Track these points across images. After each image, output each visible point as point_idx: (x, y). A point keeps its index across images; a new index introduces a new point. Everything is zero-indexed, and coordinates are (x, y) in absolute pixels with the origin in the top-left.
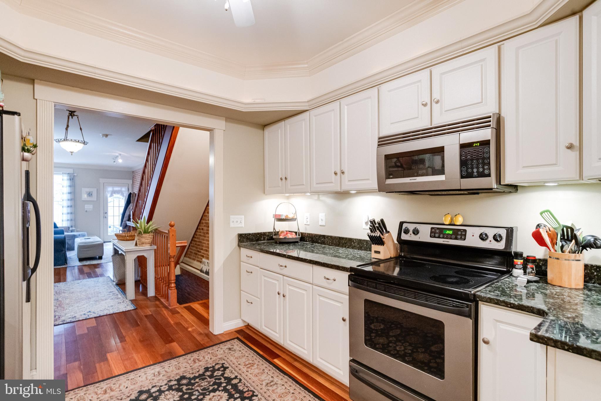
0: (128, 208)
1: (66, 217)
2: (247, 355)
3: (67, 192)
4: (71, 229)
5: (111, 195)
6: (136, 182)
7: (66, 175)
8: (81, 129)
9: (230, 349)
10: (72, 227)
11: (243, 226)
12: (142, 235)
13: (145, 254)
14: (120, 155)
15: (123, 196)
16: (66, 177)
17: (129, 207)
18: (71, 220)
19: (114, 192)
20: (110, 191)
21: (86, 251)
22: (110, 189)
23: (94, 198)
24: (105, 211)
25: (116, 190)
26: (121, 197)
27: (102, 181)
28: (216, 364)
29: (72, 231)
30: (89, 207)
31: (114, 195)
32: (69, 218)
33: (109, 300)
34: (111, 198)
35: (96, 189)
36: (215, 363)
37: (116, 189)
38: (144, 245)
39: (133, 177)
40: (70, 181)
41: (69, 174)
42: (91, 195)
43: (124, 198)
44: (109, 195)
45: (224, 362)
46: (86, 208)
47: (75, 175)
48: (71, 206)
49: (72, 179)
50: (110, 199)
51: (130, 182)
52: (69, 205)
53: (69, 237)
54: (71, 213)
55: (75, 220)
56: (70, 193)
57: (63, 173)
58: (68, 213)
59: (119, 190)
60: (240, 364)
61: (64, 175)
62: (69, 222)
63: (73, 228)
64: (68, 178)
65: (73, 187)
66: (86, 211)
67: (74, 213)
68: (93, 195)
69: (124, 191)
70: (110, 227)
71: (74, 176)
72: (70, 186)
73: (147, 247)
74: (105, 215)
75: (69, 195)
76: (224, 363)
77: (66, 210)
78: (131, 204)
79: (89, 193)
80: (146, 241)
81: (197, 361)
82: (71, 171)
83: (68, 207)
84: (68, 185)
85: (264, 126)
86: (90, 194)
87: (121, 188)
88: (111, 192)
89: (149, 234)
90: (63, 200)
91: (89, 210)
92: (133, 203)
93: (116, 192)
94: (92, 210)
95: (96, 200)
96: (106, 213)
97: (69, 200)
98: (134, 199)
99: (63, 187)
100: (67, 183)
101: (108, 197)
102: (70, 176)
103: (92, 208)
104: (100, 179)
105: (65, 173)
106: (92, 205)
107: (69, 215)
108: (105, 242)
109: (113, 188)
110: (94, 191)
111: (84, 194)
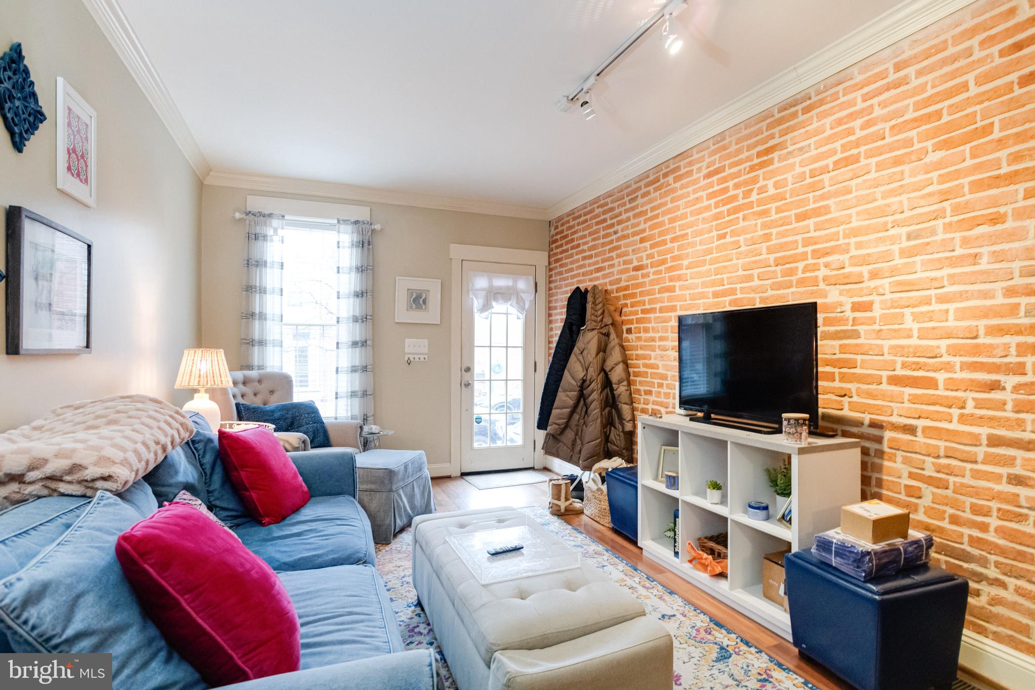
0: (576, 350)
1: (347, 383)
3: (352, 290)
5: (486, 307)
6: (568, 257)
7: (349, 228)
15: (522, 308)
16: (347, 236)
17: (580, 344)
18: (364, 394)
19: (494, 295)
20: (483, 290)
22: (481, 283)
23: (433, 314)
25: (500, 288)
26: (513, 311)
27: (457, 251)
30: (416, 347)
31: (494, 304)
32: (357, 387)
34: (485, 314)
35: (439, 282)
37: (501, 282)
39: (551, 242)
40: (360, 250)
41: (356, 222)
42: (424, 302)
43: (522, 317)
44: (477, 303)
46: (407, 350)
47: (377, 227)
48: (364, 343)
49: (367, 242)
50: (480, 322)
51: (541, 258)
52: (358, 339)
53: (373, 483)
54: (365, 369)
55: (375, 395)
56: (360, 295)
57: (339, 221)
58: (354, 370)
59: (508, 288)
61: (343, 227)
62: (357, 401)
64: (355, 238)
65: (370, 274)
66: (409, 363)
67: (374, 370)
68: (430, 302)
69: (523, 292)
70: (479, 421)
71: (373, 231)
72: (360, 270)
74: (466, 376)
75: (358, 300)
77: (347, 358)
79: (419, 297)
82: (363, 213)
83: (355, 344)
84: (354, 264)
86: (418, 300)
87: (515, 281)
88: (484, 293)
90: (338, 322)
91: (417, 357)
92: (595, 332)
93: (499, 296)
94: (426, 357)
95: (439, 323)
96: (468, 370)
97: (355, 320)
98: (600, 312)
99: (338, 272)
100: (349, 257)
101: (475, 310)
102: (362, 233)
103: (426, 350)
104: (452, 246)
105: (344, 221)
106: (426, 340)
107: (357, 375)
108: (464, 474)
109: (490, 280)
110: (433, 288)
111: (401, 299)
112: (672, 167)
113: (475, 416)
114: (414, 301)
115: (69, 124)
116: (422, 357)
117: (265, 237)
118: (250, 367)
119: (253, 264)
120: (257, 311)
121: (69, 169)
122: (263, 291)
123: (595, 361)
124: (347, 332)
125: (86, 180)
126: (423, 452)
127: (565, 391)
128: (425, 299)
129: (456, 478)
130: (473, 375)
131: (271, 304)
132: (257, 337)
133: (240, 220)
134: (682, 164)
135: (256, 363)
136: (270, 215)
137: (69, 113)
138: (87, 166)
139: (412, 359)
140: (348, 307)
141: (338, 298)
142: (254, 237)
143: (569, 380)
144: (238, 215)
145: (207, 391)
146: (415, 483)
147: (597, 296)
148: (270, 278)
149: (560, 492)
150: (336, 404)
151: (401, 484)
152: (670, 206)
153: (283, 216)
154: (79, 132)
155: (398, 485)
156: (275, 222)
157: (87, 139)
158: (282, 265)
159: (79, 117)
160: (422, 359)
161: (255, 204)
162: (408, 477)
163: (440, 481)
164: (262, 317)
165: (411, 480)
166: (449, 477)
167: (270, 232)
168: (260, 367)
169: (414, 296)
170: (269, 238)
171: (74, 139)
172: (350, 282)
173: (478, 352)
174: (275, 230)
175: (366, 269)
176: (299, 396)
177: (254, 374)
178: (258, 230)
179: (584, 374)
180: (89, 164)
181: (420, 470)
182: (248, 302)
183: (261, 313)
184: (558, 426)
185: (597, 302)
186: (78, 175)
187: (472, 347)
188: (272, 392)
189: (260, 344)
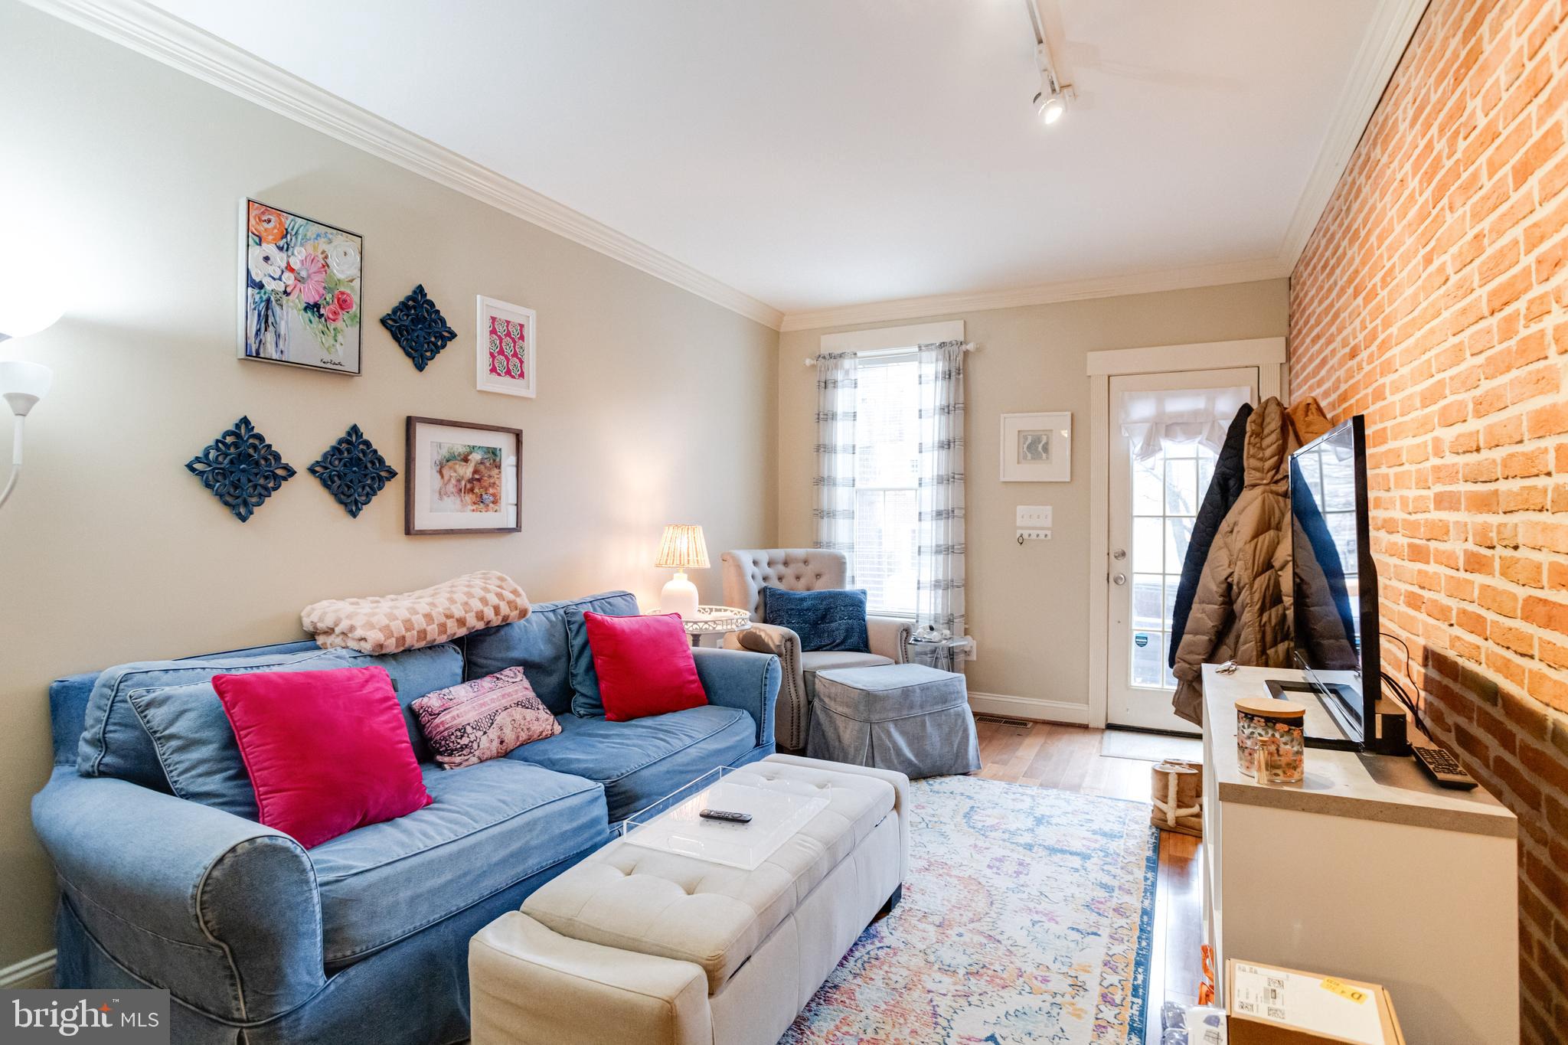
0: (1224, 526)
1: (932, 568)
3: (937, 439)
5: (1150, 448)
6: (1303, 342)
7: (933, 355)
16: (932, 366)
17: (1230, 517)
19: (1166, 427)
20: (1144, 420)
22: (1143, 409)
23: (1057, 467)
24: (1116, 548)
25: (1181, 414)
26: (1208, 452)
27: (1098, 363)
30: (1034, 517)
31: (1166, 443)
34: (1150, 462)
35: (1069, 414)
37: (1181, 404)
39: (1291, 317)
40: (946, 383)
41: (942, 345)
42: (1046, 449)
46: (1019, 522)
47: (970, 347)
48: (951, 515)
49: (957, 370)
51: (1271, 351)
52: (942, 508)
54: (952, 550)
55: (964, 586)
56: (947, 445)
57: (920, 347)
58: (938, 551)
59: (1196, 413)
61: (925, 355)
64: (941, 366)
65: (960, 412)
66: (1022, 541)
67: (964, 552)
68: (1054, 448)
69: (1226, 417)
70: (1142, 642)
71: (966, 353)
72: (947, 410)
74: (1118, 566)
75: (945, 453)
77: (932, 533)
78: (1246, 495)
79: (1036, 440)
82: (952, 331)
83: (939, 514)
84: (938, 404)
86: (1036, 447)
87: (1215, 400)
88: (1146, 427)
90: (920, 484)
91: (1034, 533)
92: (1258, 490)
93: (1178, 428)
94: (1049, 533)
95: (1068, 480)
96: (1121, 555)
97: (941, 480)
98: (1268, 452)
99: (920, 417)
100: (933, 394)
101: (1133, 457)
102: (949, 359)
103: (1048, 523)
104: (1089, 354)
105: (927, 346)
106: (1049, 508)
107: (941, 557)
108: (1111, 727)
109: (1160, 401)
110: (1059, 425)
111: (1009, 447)
112: (1381, 119)
113: (1135, 633)
114: (1029, 447)
115: (493, 332)
116: (1042, 533)
117: (836, 384)
119: (825, 417)
120: (826, 476)
121: (493, 370)
122: (833, 450)
123: (1250, 548)
124: (932, 498)
125: (522, 375)
126: (963, 676)
127: (1202, 602)
128: (1047, 443)
129: (1097, 730)
130: (1129, 566)
131: (841, 465)
132: (825, 507)
133: (813, 366)
134: (1389, 109)
136: (841, 356)
137: (493, 323)
138: (522, 362)
139: (1026, 536)
140: (932, 463)
141: (921, 452)
142: (826, 385)
143: (1210, 582)
144: (808, 362)
145: (685, 571)
146: (927, 718)
147: (1267, 420)
148: (841, 433)
149: (1166, 787)
150: (918, 597)
151: (891, 715)
152: (1379, 206)
153: (855, 354)
154: (508, 334)
155: (883, 716)
156: (847, 363)
157: (522, 338)
158: (855, 416)
159: (508, 322)
160: (1042, 537)
161: (829, 344)
162: (911, 707)
163: (1060, 729)
164: (831, 482)
165: (917, 712)
166: (1084, 728)
167: (840, 376)
169: (1029, 441)
170: (840, 384)
171: (501, 343)
172: (933, 429)
173: (1138, 525)
174: (847, 372)
178: (830, 377)
179: (1230, 571)
180: (525, 359)
181: (945, 702)
183: (829, 477)
184: (1187, 666)
185: (1266, 431)
186: (508, 372)
187: (1128, 518)
188: (818, 576)
189: (831, 514)
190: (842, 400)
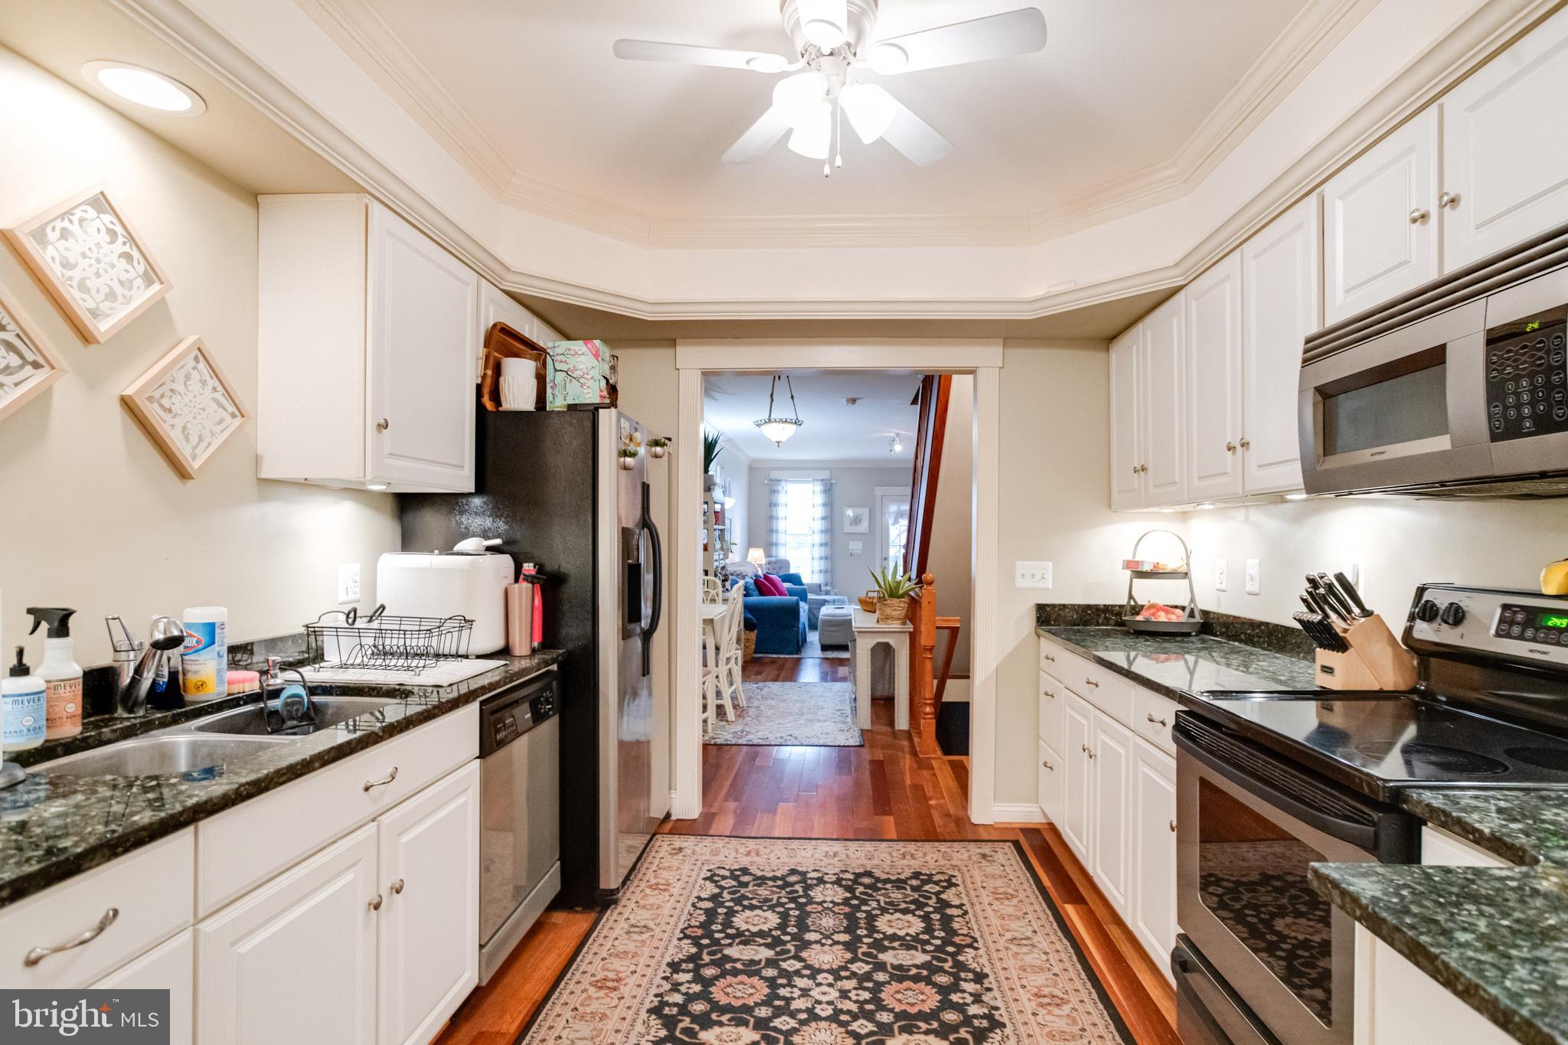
1: (818, 565)
2: (1011, 877)
3: (820, 516)
4: (823, 588)
5: (893, 521)
7: (819, 483)
8: (792, 397)
9: (984, 856)
10: (826, 585)
11: (1050, 587)
12: (885, 600)
13: (891, 641)
14: (897, 435)
16: (818, 487)
18: (826, 571)
19: (900, 515)
20: (894, 512)
21: (833, 631)
22: (893, 508)
23: (864, 527)
24: (884, 556)
27: (879, 491)
28: (938, 873)
29: (827, 593)
30: (856, 546)
32: (823, 568)
33: (829, 723)
34: (893, 526)
35: (868, 509)
36: (938, 870)
38: (889, 621)
40: (825, 494)
41: (823, 480)
42: (860, 521)
44: (891, 521)
45: (956, 873)
46: (850, 548)
47: (833, 481)
48: (826, 544)
49: (828, 490)
50: (894, 531)
52: (823, 542)
55: (832, 572)
56: (824, 518)
57: (813, 480)
58: (821, 558)
60: (984, 887)
61: (815, 483)
62: (822, 575)
63: (828, 588)
64: (822, 488)
65: (830, 507)
66: (851, 555)
67: (831, 559)
68: (863, 521)
71: (831, 484)
72: (824, 505)
73: (896, 626)
75: (823, 521)
76: (954, 876)
77: (818, 552)
79: (857, 518)
80: (894, 613)
81: (908, 857)
82: (826, 475)
83: (821, 545)
84: (821, 502)
85: (1109, 340)
88: (894, 515)
89: (898, 600)
90: (813, 533)
91: (856, 552)
94: (861, 549)
95: (868, 533)
96: (886, 559)
97: (822, 532)
99: (813, 507)
100: (819, 499)
101: (890, 524)
102: (825, 485)
103: (861, 545)
104: (876, 488)
105: (816, 479)
106: (861, 542)
109: (899, 506)
110: (865, 512)
111: (847, 520)
114: (854, 520)
116: (859, 552)
117: (778, 492)
118: (771, 557)
119: (773, 505)
120: (774, 529)
122: (777, 518)
124: (818, 538)
128: (861, 519)
131: (781, 525)
132: (774, 541)
133: (767, 483)
135: (774, 554)
136: (780, 480)
139: (853, 553)
140: (819, 525)
141: (814, 520)
142: (774, 492)
144: (766, 481)
148: (781, 512)
153: (787, 479)
156: (783, 484)
158: (786, 505)
161: (774, 475)
164: (777, 531)
167: (780, 488)
168: (776, 557)
169: (854, 518)
170: (780, 491)
172: (819, 512)
173: (891, 549)
174: (783, 487)
175: (829, 504)
176: (792, 571)
177: (773, 559)
178: (775, 488)
182: (771, 524)
183: (776, 529)
187: (888, 545)
188: (781, 568)
189: (777, 544)
190: (781, 498)
